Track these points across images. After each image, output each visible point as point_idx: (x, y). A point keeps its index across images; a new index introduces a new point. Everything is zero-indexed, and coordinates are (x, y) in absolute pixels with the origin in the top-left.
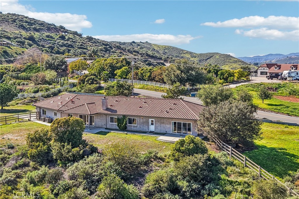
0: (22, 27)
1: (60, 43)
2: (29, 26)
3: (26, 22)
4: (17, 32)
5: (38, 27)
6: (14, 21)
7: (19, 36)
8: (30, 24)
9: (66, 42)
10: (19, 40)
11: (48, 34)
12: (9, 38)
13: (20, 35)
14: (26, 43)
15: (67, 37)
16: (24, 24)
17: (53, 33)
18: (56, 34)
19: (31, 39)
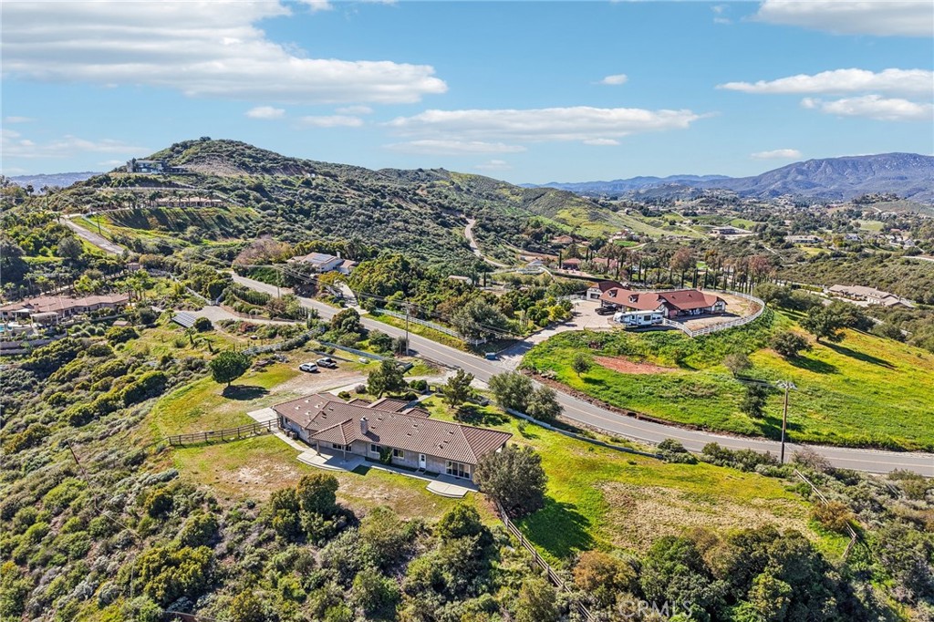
0: (243, 166)
1: (304, 194)
2: (253, 164)
3: (250, 156)
4: (235, 176)
5: (269, 165)
6: (231, 156)
7: (240, 185)
8: (257, 160)
9: (313, 191)
10: (240, 192)
11: (284, 177)
12: (224, 190)
13: (242, 182)
14: (251, 197)
15: (314, 183)
16: (247, 159)
17: (293, 175)
18: (298, 178)
19: (259, 188)
